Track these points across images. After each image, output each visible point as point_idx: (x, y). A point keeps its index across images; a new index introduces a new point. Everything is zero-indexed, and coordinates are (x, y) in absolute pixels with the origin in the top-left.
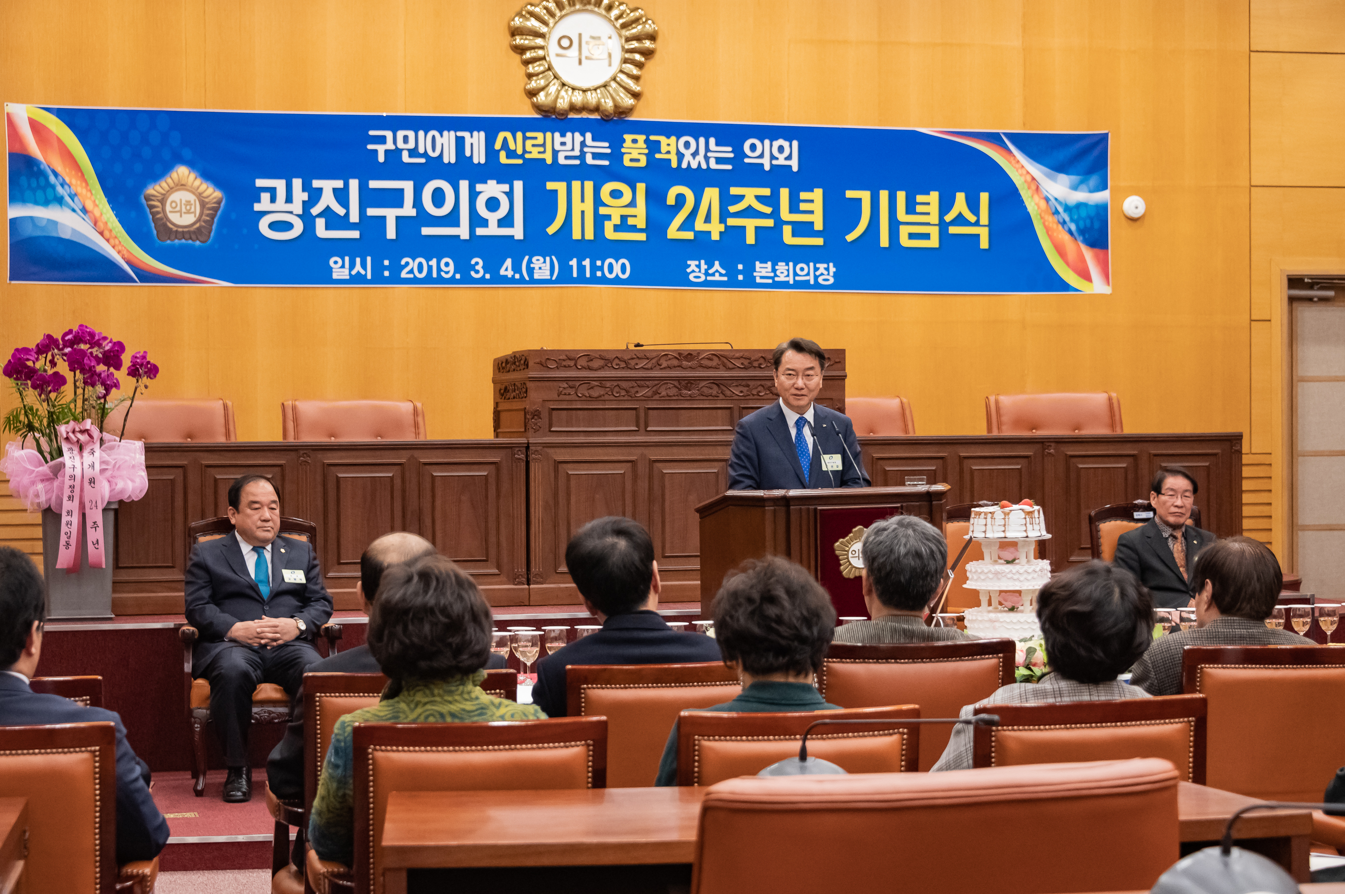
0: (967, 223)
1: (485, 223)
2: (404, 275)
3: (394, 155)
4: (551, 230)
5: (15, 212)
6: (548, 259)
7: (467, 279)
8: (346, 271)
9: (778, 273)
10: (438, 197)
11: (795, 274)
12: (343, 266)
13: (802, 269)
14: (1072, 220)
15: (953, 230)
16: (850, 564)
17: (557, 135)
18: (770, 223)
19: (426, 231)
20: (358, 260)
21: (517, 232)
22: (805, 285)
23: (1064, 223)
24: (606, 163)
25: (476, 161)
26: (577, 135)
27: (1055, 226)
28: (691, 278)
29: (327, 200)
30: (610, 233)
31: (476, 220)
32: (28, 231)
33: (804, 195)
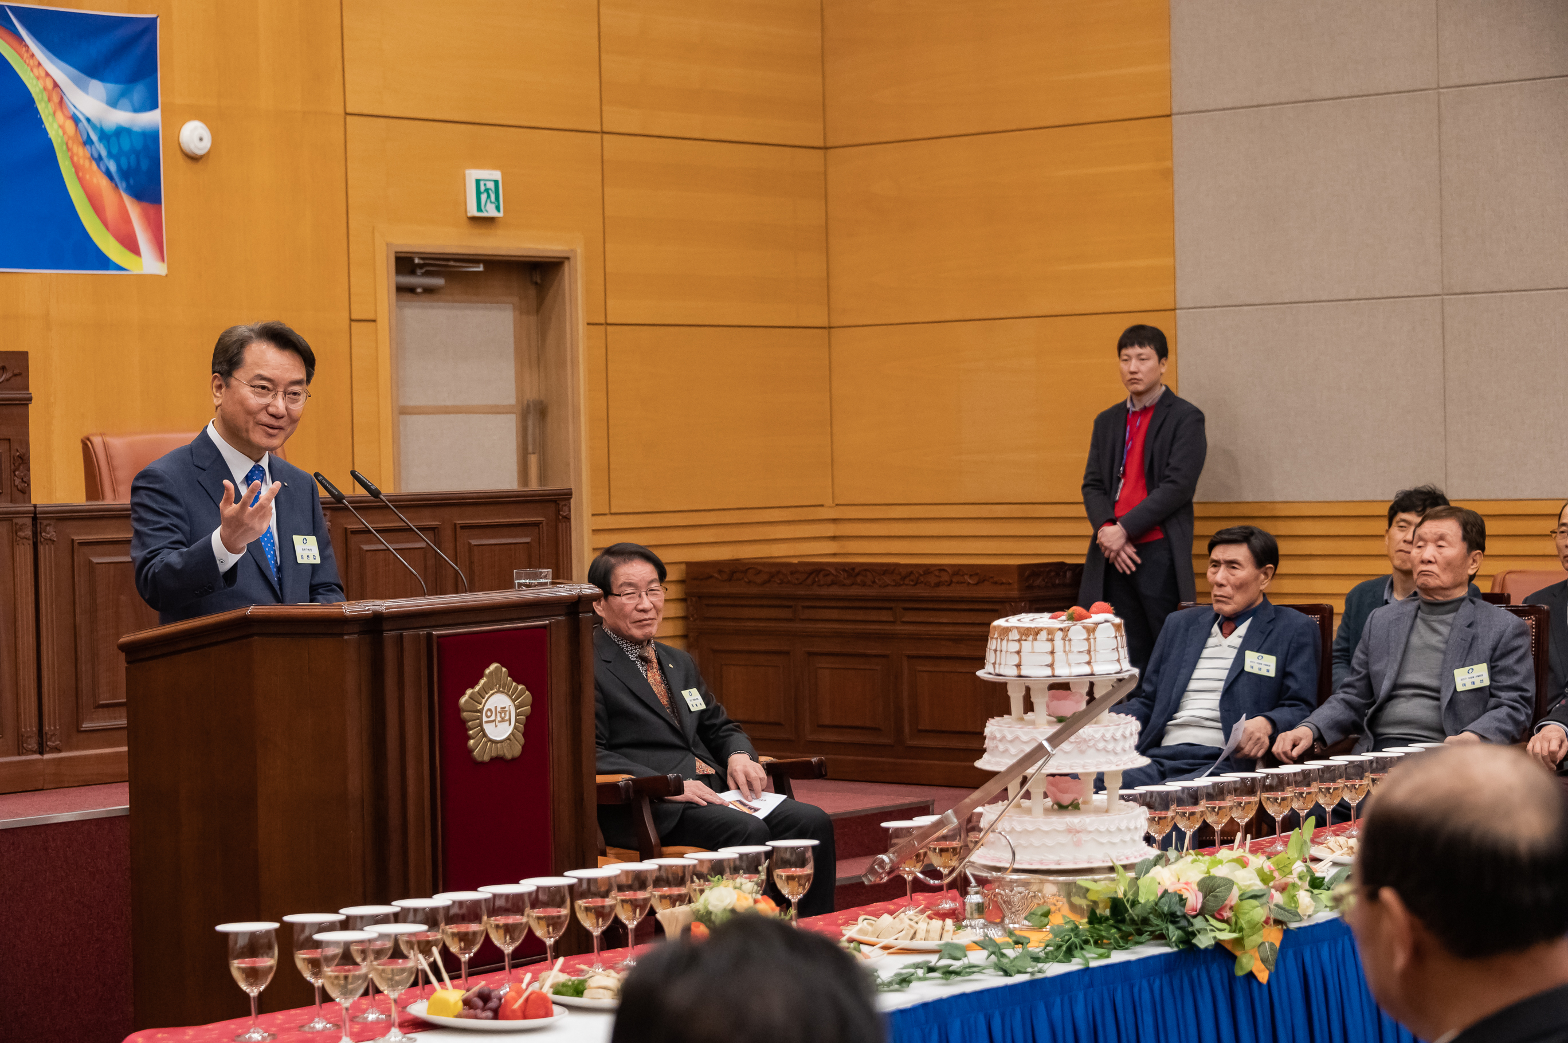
14: (110, 155)
16: (485, 735)
23: (99, 159)
27: (87, 164)
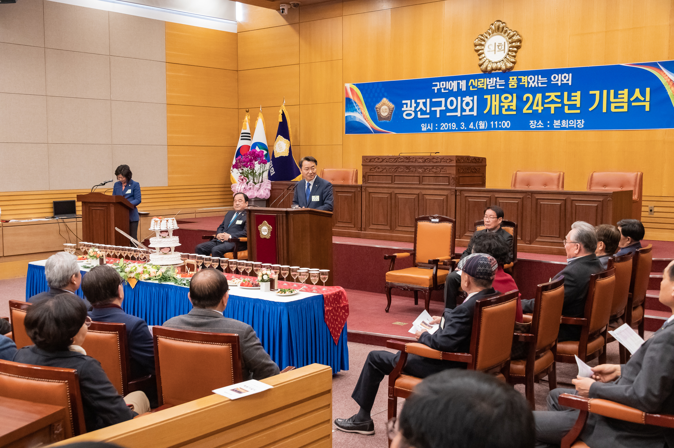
0: (641, 101)
1: (465, 111)
2: (441, 129)
3: (439, 90)
4: (485, 112)
5: (347, 114)
6: (484, 122)
7: (459, 130)
8: (426, 128)
9: (562, 124)
10: (452, 103)
11: (569, 124)
12: (425, 127)
13: (571, 122)
15: (633, 104)
16: (262, 234)
17: (488, 79)
18: (560, 105)
19: (448, 114)
20: (429, 124)
21: (475, 113)
22: (572, 128)
24: (503, 87)
25: (463, 90)
26: (494, 78)
28: (531, 127)
29: (421, 106)
30: (504, 112)
31: (463, 110)
32: (349, 120)
33: (573, 94)
